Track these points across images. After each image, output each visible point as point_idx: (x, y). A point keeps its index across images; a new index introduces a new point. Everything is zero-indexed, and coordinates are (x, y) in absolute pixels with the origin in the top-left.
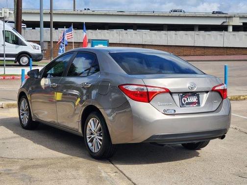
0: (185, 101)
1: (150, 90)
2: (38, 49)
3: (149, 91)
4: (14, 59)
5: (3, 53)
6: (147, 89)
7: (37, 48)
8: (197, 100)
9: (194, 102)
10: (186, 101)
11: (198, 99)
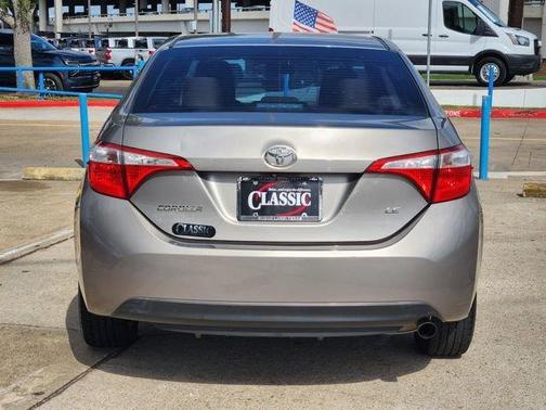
0: (257, 201)
1: (131, 159)
2: (527, 44)
3: (127, 163)
4: (466, 68)
5: (426, 54)
6: (122, 158)
7: (522, 41)
8: (307, 199)
9: (295, 208)
10: (264, 203)
11: (314, 199)
